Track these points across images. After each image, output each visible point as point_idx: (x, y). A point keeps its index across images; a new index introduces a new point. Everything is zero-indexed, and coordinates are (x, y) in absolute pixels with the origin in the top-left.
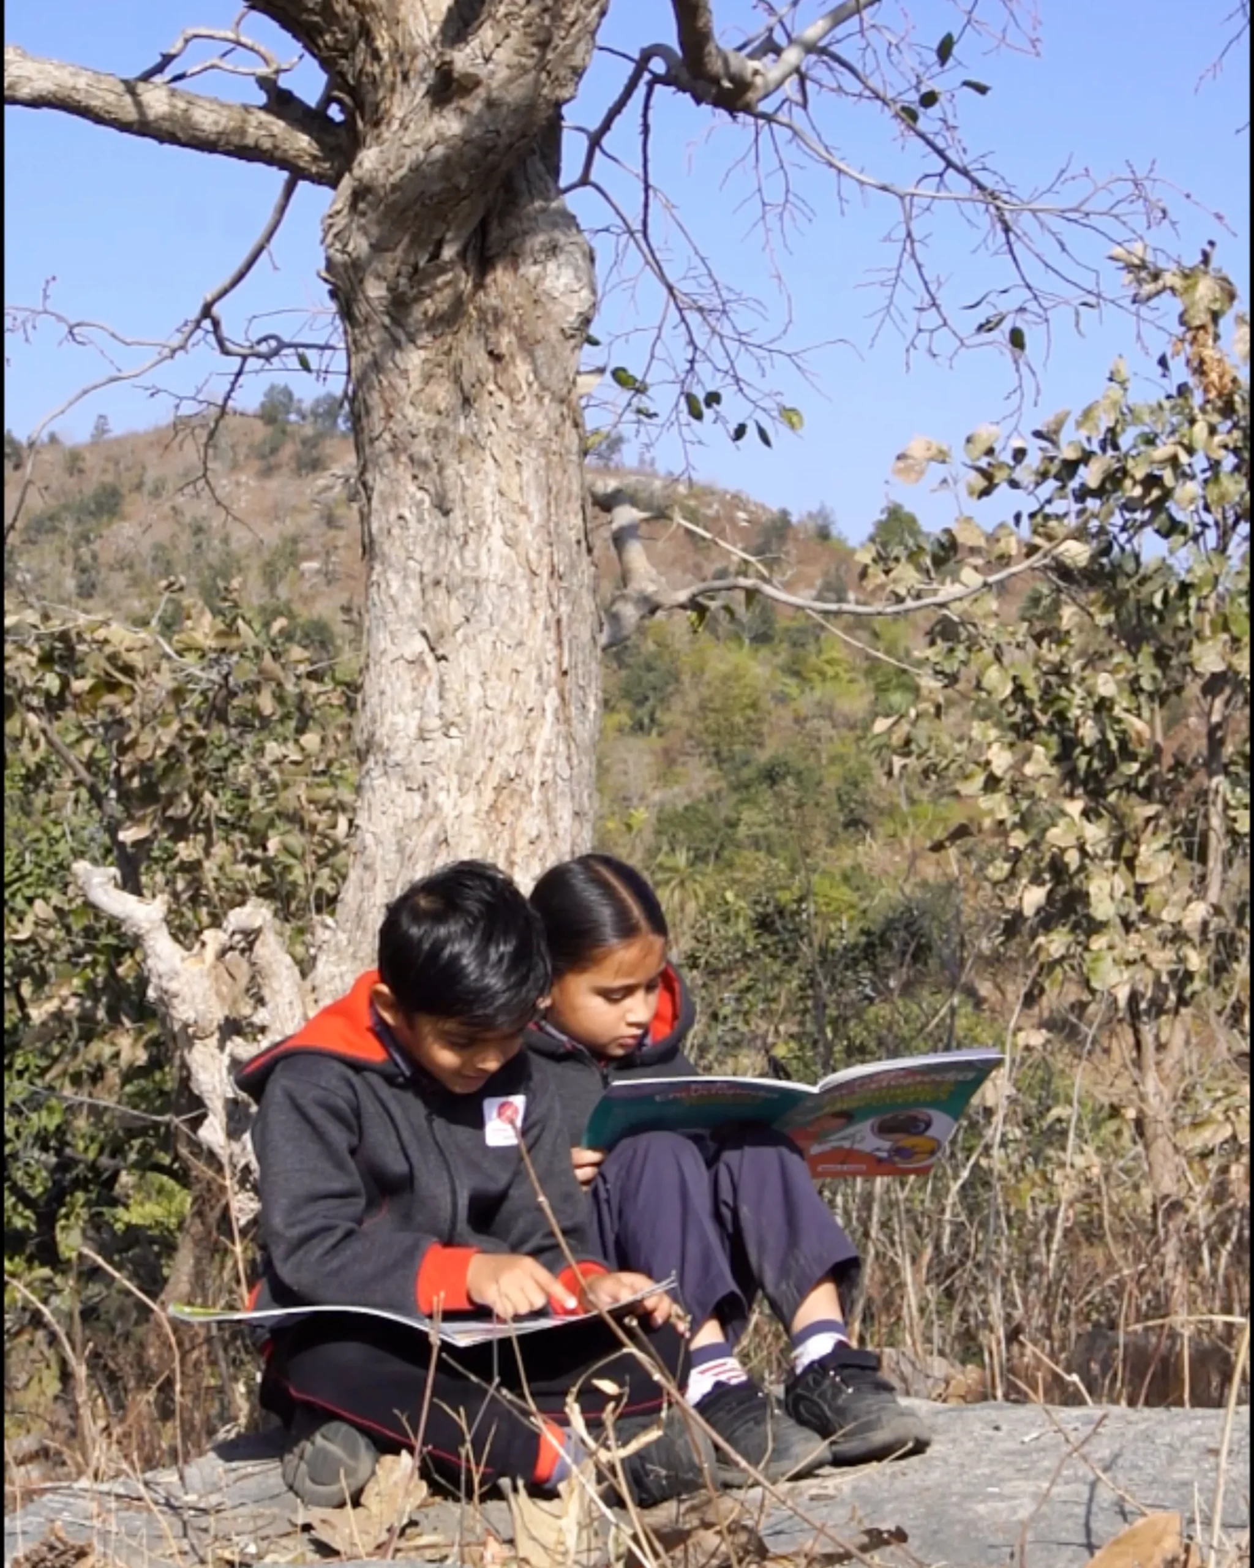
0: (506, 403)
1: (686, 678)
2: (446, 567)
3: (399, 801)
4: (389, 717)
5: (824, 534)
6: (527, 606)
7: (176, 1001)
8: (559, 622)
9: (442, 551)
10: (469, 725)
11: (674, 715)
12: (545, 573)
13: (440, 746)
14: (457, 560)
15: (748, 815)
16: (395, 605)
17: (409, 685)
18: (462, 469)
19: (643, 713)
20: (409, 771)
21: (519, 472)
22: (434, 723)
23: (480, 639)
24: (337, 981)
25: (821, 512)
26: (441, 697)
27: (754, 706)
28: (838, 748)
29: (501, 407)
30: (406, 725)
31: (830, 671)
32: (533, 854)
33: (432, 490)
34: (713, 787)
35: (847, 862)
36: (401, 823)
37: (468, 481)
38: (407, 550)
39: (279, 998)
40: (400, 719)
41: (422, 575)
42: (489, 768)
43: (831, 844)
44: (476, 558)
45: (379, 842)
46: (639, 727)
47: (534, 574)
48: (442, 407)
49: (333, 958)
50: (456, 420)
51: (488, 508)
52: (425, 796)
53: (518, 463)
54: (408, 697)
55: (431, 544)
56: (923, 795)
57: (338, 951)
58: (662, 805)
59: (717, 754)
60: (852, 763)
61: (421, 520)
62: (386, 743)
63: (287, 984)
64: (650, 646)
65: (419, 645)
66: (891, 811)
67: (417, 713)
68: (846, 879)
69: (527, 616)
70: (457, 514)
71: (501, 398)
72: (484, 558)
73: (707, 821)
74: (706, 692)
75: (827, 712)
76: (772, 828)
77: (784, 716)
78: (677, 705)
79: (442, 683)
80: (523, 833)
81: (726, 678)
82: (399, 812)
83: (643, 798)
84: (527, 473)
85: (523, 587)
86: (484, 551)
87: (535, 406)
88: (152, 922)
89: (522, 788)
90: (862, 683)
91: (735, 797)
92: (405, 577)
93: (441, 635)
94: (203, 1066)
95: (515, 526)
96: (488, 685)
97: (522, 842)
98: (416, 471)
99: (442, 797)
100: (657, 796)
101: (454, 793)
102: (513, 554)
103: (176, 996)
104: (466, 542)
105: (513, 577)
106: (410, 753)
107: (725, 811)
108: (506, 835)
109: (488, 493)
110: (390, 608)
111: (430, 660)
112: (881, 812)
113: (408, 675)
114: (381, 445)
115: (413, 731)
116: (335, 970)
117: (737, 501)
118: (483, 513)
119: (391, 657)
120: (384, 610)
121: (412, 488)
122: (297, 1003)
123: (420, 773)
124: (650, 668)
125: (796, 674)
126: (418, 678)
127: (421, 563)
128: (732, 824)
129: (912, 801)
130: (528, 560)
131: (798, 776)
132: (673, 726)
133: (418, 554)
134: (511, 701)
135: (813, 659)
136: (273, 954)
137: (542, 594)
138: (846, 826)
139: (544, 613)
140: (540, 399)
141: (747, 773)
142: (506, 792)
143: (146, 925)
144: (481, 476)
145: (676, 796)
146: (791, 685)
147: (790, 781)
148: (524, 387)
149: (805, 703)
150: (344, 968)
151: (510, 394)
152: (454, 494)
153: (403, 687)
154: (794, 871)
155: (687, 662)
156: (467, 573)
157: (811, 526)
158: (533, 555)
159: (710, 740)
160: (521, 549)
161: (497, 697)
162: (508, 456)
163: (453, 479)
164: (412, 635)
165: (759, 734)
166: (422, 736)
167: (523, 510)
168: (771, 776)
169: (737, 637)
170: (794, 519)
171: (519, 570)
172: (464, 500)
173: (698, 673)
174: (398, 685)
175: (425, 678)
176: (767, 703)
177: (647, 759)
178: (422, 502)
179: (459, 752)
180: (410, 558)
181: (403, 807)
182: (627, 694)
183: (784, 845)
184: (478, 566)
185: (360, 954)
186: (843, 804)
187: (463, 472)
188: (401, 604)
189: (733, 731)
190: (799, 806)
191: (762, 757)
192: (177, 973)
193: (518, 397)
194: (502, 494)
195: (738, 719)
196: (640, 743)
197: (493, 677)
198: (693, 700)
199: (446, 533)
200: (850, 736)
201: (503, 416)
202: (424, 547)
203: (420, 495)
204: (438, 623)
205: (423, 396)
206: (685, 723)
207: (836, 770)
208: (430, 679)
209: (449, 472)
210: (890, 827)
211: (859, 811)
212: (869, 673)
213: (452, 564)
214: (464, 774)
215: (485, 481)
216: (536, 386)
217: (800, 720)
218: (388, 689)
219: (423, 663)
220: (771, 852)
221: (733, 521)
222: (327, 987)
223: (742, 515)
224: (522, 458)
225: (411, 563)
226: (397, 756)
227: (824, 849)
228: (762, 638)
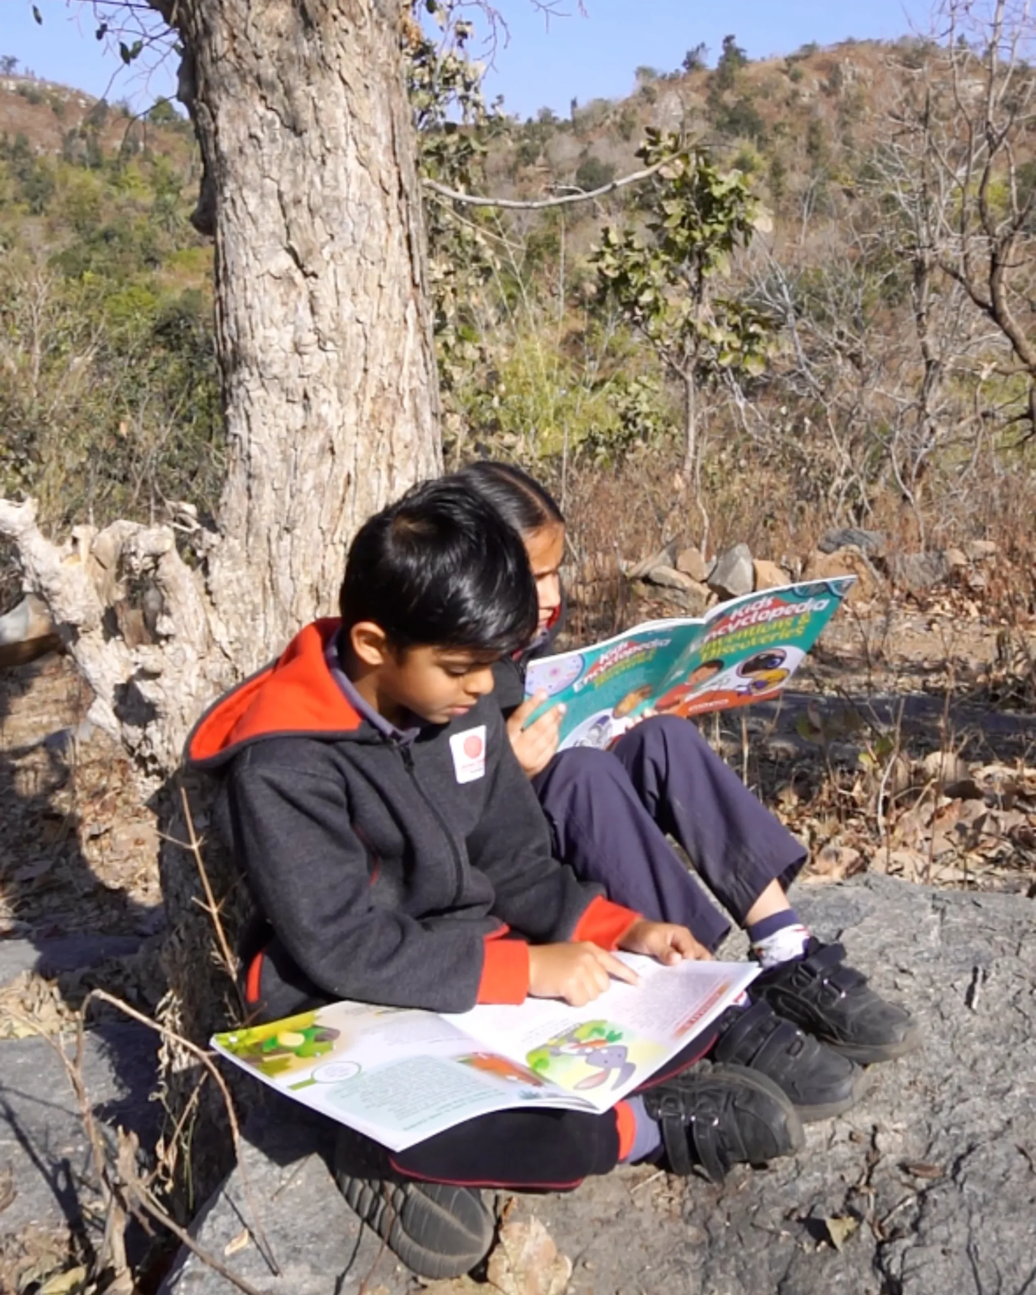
0: (351, 28)
1: (58, 186)
2: (305, 187)
3: (281, 412)
4: (260, 332)
5: (125, 112)
6: (383, 223)
7: (56, 598)
8: (409, 238)
9: (300, 170)
10: (344, 339)
11: (53, 205)
12: (395, 191)
13: (315, 360)
14: (317, 179)
15: (96, 256)
16: (254, 222)
17: (278, 299)
18: (313, 91)
19: (36, 204)
20: (289, 384)
21: (368, 96)
22: (311, 338)
23: (346, 257)
24: (235, 586)
25: (124, 101)
26: (313, 312)
27: (95, 201)
28: (139, 222)
29: (346, 31)
30: (281, 339)
31: (132, 183)
32: (408, 457)
33: (281, 111)
34: (76, 243)
35: (148, 279)
36: (284, 433)
37: (320, 104)
38: (262, 168)
39: (184, 610)
40: (272, 332)
41: (280, 195)
42: (365, 379)
43: (139, 270)
44: (336, 179)
45: (263, 451)
46: (35, 212)
47: (387, 192)
48: (283, 30)
49: (228, 563)
50: (297, 43)
51: (342, 130)
52: (307, 408)
53: (366, 87)
54: (278, 312)
55: (287, 163)
56: (185, 246)
57: (231, 556)
58: (49, 252)
59: (77, 226)
60: (147, 230)
61: (273, 140)
62: (260, 356)
63: (192, 596)
64: (37, 169)
65: (287, 261)
66: (168, 254)
67: (291, 328)
68: (148, 288)
69: (385, 232)
70: (312, 135)
71: (344, 22)
72: (342, 178)
73: (74, 260)
74: (69, 194)
75: (132, 203)
76: (109, 264)
77: (111, 206)
78: (54, 201)
79: (312, 297)
80: (399, 439)
81: (79, 187)
82: (282, 423)
83: (39, 248)
84: (374, 96)
85: (378, 206)
86: (341, 171)
87: (376, 32)
88: (26, 525)
89: (393, 396)
90: (149, 189)
91: (87, 248)
92: (262, 196)
93: (310, 252)
94: (90, 657)
95: (367, 147)
96: (357, 300)
97: (398, 447)
98: (264, 92)
99: (324, 409)
100: (46, 247)
101: (336, 404)
102: (366, 173)
103: (58, 594)
104: (324, 162)
105: (369, 197)
106: (287, 367)
107: (83, 254)
108: (385, 440)
109: (340, 113)
110: (249, 224)
111: (298, 276)
112: (164, 254)
113: (276, 291)
114: (225, 67)
115: (288, 345)
116: (232, 576)
117: (79, 94)
118: (338, 135)
119: (255, 273)
120: (243, 226)
121: (261, 109)
122: (200, 611)
123: (297, 385)
124: (39, 181)
125: (115, 184)
126: (287, 294)
127: (278, 183)
128: (88, 261)
129: (178, 249)
130: (381, 181)
131: (120, 236)
132: (53, 212)
133: (275, 173)
134: (378, 316)
135: (123, 177)
136: (177, 571)
137: (394, 211)
138: (147, 261)
139: (398, 232)
140: (378, 25)
141: (93, 235)
142: (380, 400)
143: (20, 528)
144: (333, 98)
145: (58, 247)
146: (114, 190)
147: (116, 239)
148: (366, 12)
149: (121, 198)
150: (240, 573)
151: (353, 19)
152: (307, 116)
153: (273, 301)
154: (121, 284)
155: (58, 178)
156: (327, 192)
157: (119, 107)
158: (384, 175)
159: (72, 218)
160: (373, 168)
161: (365, 311)
162: (356, 79)
163: (304, 100)
164: (277, 251)
165: (98, 215)
166: (298, 349)
167: (374, 132)
168: (106, 236)
169: (84, 165)
170: (110, 104)
171: (374, 189)
172: (317, 121)
173: (64, 183)
174: (267, 300)
175: (294, 294)
176: (101, 199)
177: (40, 228)
178: (272, 122)
179: (335, 365)
180: (264, 177)
181: (285, 418)
182: (27, 195)
183: (115, 271)
184: (336, 188)
185: (255, 560)
186: (144, 250)
187: (314, 93)
188: (261, 221)
189: (84, 213)
190: (121, 251)
191: (102, 227)
192: (57, 574)
193: (360, 22)
194: (353, 115)
195: (87, 208)
196: (34, 220)
197: (361, 292)
198: (63, 198)
199: (301, 153)
200: (145, 216)
201: (349, 39)
202: (280, 166)
203: (270, 115)
204: (306, 241)
205: (263, 18)
206: (58, 209)
207: (139, 233)
208: (300, 294)
209: (298, 93)
210: (168, 262)
211: (152, 254)
212: (153, 183)
213: (312, 183)
214: (341, 387)
215: (336, 103)
216: (375, 12)
217: (119, 208)
218: (256, 302)
219: (291, 280)
220: (109, 276)
221: (77, 105)
222: (225, 592)
223: (82, 102)
224: (369, 82)
225: (267, 181)
226: (276, 369)
227: (136, 274)
228: (96, 166)
